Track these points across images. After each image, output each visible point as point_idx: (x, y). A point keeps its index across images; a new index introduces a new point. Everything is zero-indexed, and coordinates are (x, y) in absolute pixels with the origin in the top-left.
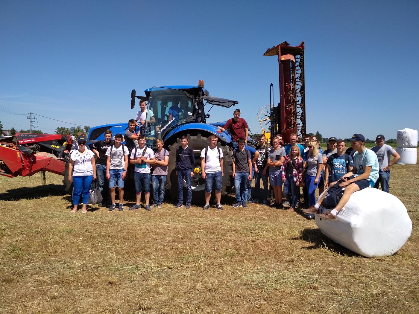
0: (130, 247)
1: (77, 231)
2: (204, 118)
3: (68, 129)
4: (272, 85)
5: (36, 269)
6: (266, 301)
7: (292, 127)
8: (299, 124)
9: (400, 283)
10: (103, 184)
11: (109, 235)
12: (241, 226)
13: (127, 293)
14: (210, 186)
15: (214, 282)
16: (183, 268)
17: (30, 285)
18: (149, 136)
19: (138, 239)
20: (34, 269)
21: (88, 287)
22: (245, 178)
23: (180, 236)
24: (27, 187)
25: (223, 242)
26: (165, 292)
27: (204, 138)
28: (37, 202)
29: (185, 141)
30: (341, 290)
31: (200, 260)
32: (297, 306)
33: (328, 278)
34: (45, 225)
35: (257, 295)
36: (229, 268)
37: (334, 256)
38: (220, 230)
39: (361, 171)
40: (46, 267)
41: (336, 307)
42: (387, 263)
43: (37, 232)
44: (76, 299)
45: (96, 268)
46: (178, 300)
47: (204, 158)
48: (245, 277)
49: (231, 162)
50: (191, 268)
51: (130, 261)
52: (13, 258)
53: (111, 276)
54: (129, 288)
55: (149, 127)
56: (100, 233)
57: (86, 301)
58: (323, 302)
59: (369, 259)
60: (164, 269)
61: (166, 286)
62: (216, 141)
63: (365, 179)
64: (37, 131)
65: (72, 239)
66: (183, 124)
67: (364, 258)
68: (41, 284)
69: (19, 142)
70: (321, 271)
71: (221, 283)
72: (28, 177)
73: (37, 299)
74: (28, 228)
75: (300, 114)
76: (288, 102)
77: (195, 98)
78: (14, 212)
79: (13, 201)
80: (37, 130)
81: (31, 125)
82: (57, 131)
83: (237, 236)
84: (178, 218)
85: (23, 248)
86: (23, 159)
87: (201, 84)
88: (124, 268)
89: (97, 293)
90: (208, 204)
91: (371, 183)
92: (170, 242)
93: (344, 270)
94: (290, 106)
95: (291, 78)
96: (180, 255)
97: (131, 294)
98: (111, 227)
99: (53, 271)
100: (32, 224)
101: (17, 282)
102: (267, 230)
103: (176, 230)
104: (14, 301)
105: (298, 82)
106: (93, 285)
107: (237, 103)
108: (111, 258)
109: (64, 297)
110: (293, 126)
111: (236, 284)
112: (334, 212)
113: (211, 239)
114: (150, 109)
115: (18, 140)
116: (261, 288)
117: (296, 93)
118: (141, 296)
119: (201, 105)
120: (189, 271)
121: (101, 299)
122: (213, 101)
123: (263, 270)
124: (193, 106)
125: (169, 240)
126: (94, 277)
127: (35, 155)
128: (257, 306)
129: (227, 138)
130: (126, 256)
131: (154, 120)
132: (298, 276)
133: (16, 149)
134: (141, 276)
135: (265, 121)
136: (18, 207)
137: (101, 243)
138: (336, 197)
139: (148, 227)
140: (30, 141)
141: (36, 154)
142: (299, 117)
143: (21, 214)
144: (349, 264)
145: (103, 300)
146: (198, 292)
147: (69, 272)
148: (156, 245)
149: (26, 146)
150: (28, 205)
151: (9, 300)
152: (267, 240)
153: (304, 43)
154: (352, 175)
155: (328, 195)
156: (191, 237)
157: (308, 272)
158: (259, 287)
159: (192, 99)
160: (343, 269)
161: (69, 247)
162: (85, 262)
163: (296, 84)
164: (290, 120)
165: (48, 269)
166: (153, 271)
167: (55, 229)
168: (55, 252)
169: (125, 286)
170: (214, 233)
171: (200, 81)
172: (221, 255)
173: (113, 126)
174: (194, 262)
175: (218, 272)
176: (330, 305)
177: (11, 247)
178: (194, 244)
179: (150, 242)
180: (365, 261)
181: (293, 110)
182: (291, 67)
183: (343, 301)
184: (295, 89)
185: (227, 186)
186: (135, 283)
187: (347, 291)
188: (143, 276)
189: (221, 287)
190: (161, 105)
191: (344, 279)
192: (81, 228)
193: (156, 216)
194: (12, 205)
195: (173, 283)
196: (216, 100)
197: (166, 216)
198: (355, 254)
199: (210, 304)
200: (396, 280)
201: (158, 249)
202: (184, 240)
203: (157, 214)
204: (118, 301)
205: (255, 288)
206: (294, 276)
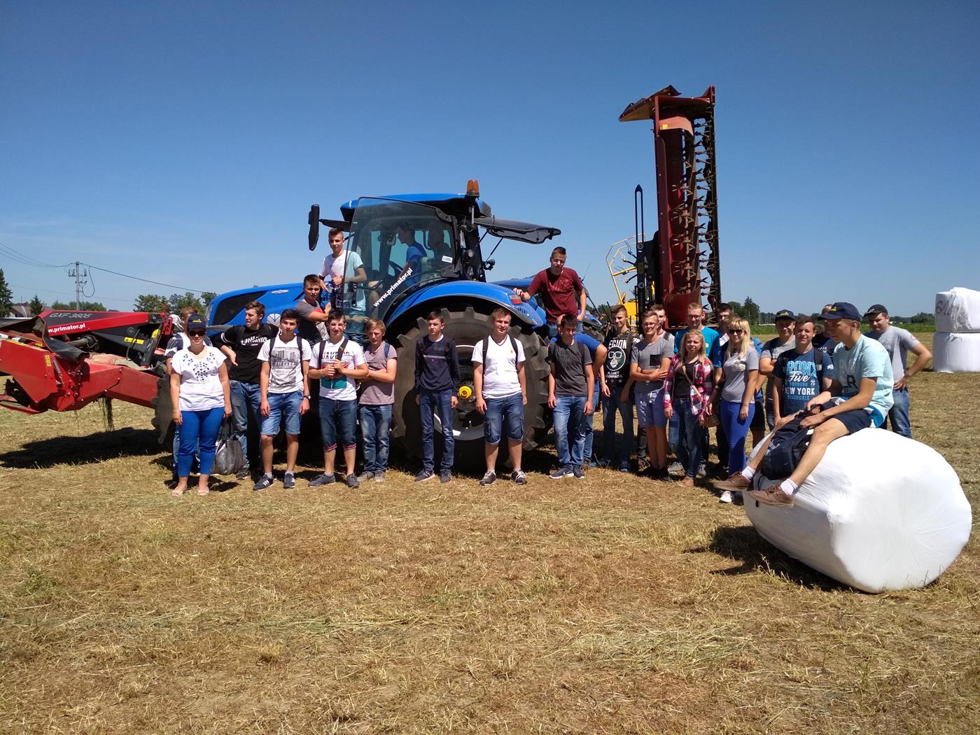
0: (309, 573)
1: (187, 537)
2: (482, 269)
3: (164, 298)
4: (639, 189)
5: (92, 627)
6: (629, 697)
7: (688, 289)
8: (703, 280)
9: (946, 653)
10: (245, 427)
11: (261, 546)
12: (571, 523)
13: (304, 683)
14: (495, 428)
15: (508, 654)
16: (434, 622)
17: (77, 665)
18: (353, 313)
19: (328, 554)
20: (85, 628)
21: (211, 668)
22: (578, 409)
23: (428, 547)
24: (69, 435)
25: (528, 560)
26: (392, 678)
27: (483, 317)
28: (93, 472)
29: (435, 324)
30: (805, 670)
31: (475, 602)
32: (702, 709)
33: (776, 642)
34: (113, 523)
35: (609, 685)
36: (541, 620)
37: (788, 589)
38: (521, 531)
39: (851, 390)
40: (114, 622)
41: (794, 709)
42: (915, 606)
43: (95, 542)
44: (184, 697)
45: (232, 624)
46: (423, 698)
47: (481, 364)
48: (580, 643)
50: (453, 621)
51: (309, 606)
52: (38, 602)
53: (267, 642)
54: (309, 671)
56: (241, 542)
57: (207, 702)
58: (764, 699)
59: (871, 597)
60: (390, 625)
61: (396, 664)
63: (862, 409)
64: (92, 305)
65: (175, 556)
66: (432, 284)
67: (859, 595)
68: (103, 663)
69: (50, 331)
70: (759, 626)
71: (524, 656)
72: (72, 413)
73: (92, 698)
74: (72, 531)
75: (707, 258)
76: (678, 229)
77: (460, 223)
78: (40, 495)
79: (37, 468)
80: (92, 301)
81: (78, 291)
82: (138, 304)
83: (560, 546)
84: (421, 505)
85: (61, 579)
86: (59, 372)
87: (473, 188)
88: (297, 622)
89: (233, 682)
90: (491, 470)
91: (876, 416)
92: (404, 560)
93: (814, 622)
94: (682, 239)
95: (685, 173)
96: (428, 592)
97: (313, 683)
98: (267, 528)
99: (130, 633)
100: (81, 523)
101: (47, 659)
102: (632, 531)
103: (417, 534)
104: (39, 703)
105: (701, 181)
106: (225, 665)
107: (558, 232)
108: (266, 600)
109: (157, 694)
110: (689, 285)
111: (559, 658)
112: (787, 486)
113: (499, 554)
114: (354, 249)
115: (46, 326)
116: (617, 668)
117: (696, 208)
118: (336, 688)
119: (473, 239)
120: (448, 629)
121: (243, 697)
122: (501, 229)
123: (623, 625)
124: (455, 241)
125: (401, 557)
126: (226, 645)
127: (86, 360)
128: (608, 709)
129: (536, 316)
130: (300, 596)
131: (363, 275)
132: (704, 638)
133: (41, 348)
134: (336, 641)
135: (624, 273)
136: (49, 482)
137: (242, 565)
138: (793, 452)
139: (353, 527)
140: (75, 327)
141: (88, 357)
142: (704, 265)
143: (56, 500)
144: (825, 608)
145: (247, 700)
146: (470, 679)
147: (167, 635)
148: (371, 568)
149: (64, 341)
150: (72, 477)
151: (29, 701)
152: (630, 554)
153: (713, 88)
154: (831, 400)
155: (774, 448)
156: (452, 549)
157: (729, 629)
158: (613, 666)
159: (451, 224)
160: (809, 622)
161: (167, 575)
162: (205, 610)
163: (696, 187)
164: (683, 272)
165: (119, 627)
166: (364, 630)
167: (135, 533)
168: (136, 588)
169: (299, 665)
170: (506, 539)
171: (470, 183)
172: (524, 590)
173: (267, 291)
174: (460, 607)
175: (516, 630)
176: (780, 705)
177: (33, 577)
178: (459, 566)
179: (358, 562)
180: (862, 601)
181: (690, 247)
182: (684, 146)
183: (811, 697)
184: (694, 199)
185: (535, 429)
186: (323, 658)
187: (821, 673)
188: (342, 641)
189: (524, 665)
190: (379, 239)
191: (814, 644)
192: (195, 531)
193: (371, 500)
194: (35, 478)
195: (410, 657)
196: (508, 226)
197: (395, 500)
198: (838, 586)
199: (499, 706)
200: (936, 646)
201: (375, 577)
202: (437, 557)
203: (373, 496)
204: (283, 700)
205: (604, 667)
206: (696, 638)
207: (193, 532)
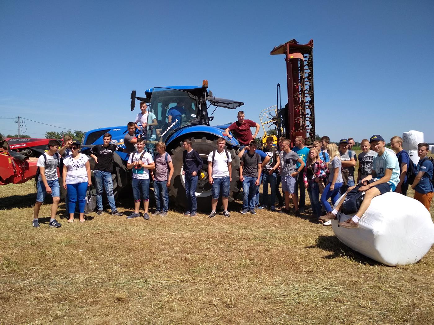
0: (135, 258)
1: (77, 242)
2: (208, 120)
3: (58, 133)
4: (279, 85)
5: (35, 285)
6: (290, 316)
7: (301, 130)
8: (308, 126)
9: (429, 294)
10: (101, 191)
11: (112, 246)
12: (252, 235)
13: (138, 311)
14: (217, 191)
15: (231, 296)
16: (195, 281)
17: (30, 303)
18: (150, 139)
19: (143, 249)
20: (32, 285)
21: (94, 304)
22: (253, 183)
23: (189, 246)
24: (18, 195)
25: (235, 252)
26: (179, 308)
27: (210, 142)
28: (30, 211)
30: (368, 303)
31: (213, 272)
32: (324, 321)
33: (353, 289)
34: (41, 235)
35: (280, 310)
36: (245, 280)
37: (354, 265)
38: (230, 239)
39: (381, 175)
40: (46, 282)
41: (366, 321)
42: (412, 272)
43: (34, 244)
44: (82, 318)
45: (101, 283)
46: (194, 318)
47: (211, 162)
48: (264, 290)
49: (238, 166)
50: (204, 280)
51: (137, 274)
52: (9, 273)
53: (119, 291)
54: (139, 305)
55: (151, 129)
56: (102, 244)
57: (93, 320)
58: (352, 316)
59: (391, 268)
60: (175, 283)
61: (180, 301)
62: (223, 144)
63: (386, 183)
64: (25, 136)
65: (72, 251)
66: (187, 127)
67: (386, 267)
68: (42, 302)
69: (10, 147)
70: (344, 282)
71: (239, 297)
72: (19, 185)
73: (38, 319)
74: (23, 239)
75: (309, 116)
76: (296, 103)
77: (199, 100)
78: (7, 222)
79: (4, 210)
81: (19, 130)
82: (46, 136)
83: (249, 246)
84: (183, 227)
85: (19, 262)
86: (15, 166)
87: (205, 84)
88: (132, 282)
89: (104, 310)
90: (214, 211)
91: (392, 186)
92: (178, 252)
93: (368, 280)
94: (298, 107)
95: (299, 78)
96: (191, 267)
97: (142, 311)
98: (114, 237)
99: (54, 287)
100: (27, 235)
101: (15, 300)
102: (280, 239)
103: (183, 240)
104: (12, 321)
105: (307, 82)
106: (99, 302)
107: (243, 104)
108: (116, 271)
109: (69, 316)
110: (301, 128)
111: (255, 298)
112: (355, 219)
113: (221, 249)
115: (9, 145)
116: (282, 302)
117: (304, 93)
118: (153, 313)
119: (204, 105)
120: (202, 285)
121: (109, 318)
122: (216, 102)
123: (283, 282)
124: (197, 107)
125: (177, 251)
126: (99, 293)
127: (27, 160)
128: (281, 322)
129: (234, 142)
130: (132, 269)
131: (156, 123)
132: (320, 288)
133: (7, 155)
134: (150, 290)
135: (268, 123)
136: (10, 216)
137: (103, 255)
138: (356, 202)
139: (153, 237)
140: (22, 145)
141: (28, 159)
142: (308, 119)
143: (15, 224)
144: (372, 273)
145: (112, 319)
146: (215, 308)
147: (71, 288)
148: (163, 256)
149: (17, 152)
150: (21, 214)
151: (8, 321)
152: (281, 249)
153: (313, 40)
154: (372, 179)
155: (347, 200)
156: (200, 247)
157: (331, 283)
158: (281, 301)
159: (195, 100)
160: (366, 280)
161: (69, 260)
162: (88, 276)
163: (305, 85)
164: (298, 122)
165: (48, 284)
166: (163, 285)
167: (52, 240)
168: (55, 266)
169: (134, 302)
170: (224, 242)
171: (204, 81)
172: (235, 266)
173: (111, 129)
174: (207, 274)
175: (234, 285)
176: (360, 319)
177: (6, 261)
178: (204, 255)
179: (157, 253)
180: (388, 270)
181: (302, 111)
182: (299, 66)
183: (373, 315)
184: (304, 89)
185: (234, 192)
186: (145, 299)
187: (375, 304)
188: (153, 291)
189: (239, 301)
190: (161, 106)
191: (370, 290)
192: (80, 239)
193: (160, 225)
194: (4, 214)
195: (186, 298)
196: (221, 101)
197: (171, 224)
198: (377, 263)
199: (230, 321)
200: (424, 290)
201: (166, 260)
202: (193, 250)
203: (161, 223)
204: (129, 319)
205: (276, 302)
206: (317, 288)
207: (79, 239)
